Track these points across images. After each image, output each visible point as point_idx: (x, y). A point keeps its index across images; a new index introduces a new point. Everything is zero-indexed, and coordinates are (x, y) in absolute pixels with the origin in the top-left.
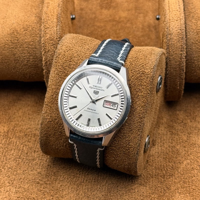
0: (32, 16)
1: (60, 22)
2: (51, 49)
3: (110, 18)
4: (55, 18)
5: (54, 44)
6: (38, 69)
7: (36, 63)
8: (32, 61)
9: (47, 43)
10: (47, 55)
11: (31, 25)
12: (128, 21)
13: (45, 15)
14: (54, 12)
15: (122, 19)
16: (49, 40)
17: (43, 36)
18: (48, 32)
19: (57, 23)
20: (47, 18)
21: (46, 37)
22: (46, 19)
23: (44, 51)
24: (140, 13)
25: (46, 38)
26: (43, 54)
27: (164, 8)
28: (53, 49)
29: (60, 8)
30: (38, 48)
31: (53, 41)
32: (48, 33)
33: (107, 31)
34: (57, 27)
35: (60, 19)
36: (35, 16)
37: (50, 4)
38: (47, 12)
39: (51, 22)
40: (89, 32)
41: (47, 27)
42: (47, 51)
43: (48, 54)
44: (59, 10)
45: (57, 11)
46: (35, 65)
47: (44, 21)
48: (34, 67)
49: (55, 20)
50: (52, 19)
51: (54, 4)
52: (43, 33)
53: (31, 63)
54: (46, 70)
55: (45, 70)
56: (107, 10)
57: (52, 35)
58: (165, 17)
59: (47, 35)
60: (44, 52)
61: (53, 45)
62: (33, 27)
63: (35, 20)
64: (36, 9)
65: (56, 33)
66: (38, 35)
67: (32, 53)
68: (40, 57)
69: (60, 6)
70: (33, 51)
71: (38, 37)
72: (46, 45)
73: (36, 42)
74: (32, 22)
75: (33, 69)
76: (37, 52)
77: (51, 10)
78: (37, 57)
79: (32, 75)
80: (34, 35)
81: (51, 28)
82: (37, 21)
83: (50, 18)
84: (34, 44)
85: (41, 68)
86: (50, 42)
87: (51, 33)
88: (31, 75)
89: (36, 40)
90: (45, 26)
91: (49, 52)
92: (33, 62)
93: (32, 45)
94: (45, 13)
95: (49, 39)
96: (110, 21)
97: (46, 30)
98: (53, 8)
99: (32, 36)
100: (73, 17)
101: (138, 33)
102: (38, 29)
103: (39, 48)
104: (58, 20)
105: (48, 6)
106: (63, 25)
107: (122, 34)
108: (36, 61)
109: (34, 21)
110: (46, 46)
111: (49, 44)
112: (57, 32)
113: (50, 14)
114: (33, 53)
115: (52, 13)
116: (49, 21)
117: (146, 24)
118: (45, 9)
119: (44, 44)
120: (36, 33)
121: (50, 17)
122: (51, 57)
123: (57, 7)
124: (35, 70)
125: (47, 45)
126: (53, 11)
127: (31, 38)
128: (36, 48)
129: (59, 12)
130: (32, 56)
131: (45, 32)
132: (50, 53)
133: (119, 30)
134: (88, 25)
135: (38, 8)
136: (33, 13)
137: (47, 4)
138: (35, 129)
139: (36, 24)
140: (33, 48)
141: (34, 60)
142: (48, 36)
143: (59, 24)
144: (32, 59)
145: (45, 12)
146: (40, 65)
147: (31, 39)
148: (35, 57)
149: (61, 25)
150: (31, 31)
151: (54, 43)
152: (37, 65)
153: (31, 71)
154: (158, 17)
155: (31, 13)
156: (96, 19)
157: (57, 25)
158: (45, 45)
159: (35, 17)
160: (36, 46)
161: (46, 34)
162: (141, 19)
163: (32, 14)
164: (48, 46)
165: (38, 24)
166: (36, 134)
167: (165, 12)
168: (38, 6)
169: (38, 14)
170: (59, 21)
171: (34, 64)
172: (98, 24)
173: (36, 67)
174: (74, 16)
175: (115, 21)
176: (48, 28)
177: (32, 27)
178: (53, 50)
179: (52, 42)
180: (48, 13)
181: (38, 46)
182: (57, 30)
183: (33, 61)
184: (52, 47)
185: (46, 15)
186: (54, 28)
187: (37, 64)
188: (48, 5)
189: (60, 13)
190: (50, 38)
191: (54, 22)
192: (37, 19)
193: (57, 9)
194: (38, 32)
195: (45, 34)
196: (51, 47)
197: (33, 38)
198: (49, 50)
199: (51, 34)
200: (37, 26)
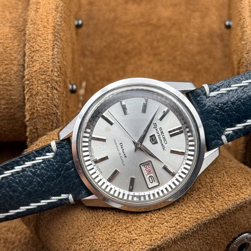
0: (4, 24)
1: (59, 40)
2: (42, 90)
3: (142, 20)
4: (50, 32)
5: (48, 82)
6: (16, 122)
7: (12, 112)
8: (5, 109)
9: (35, 79)
10: (34, 101)
11: (3, 43)
12: (174, 24)
13: (32, 25)
14: (48, 21)
15: (163, 22)
16: (38, 74)
17: (28, 65)
18: (37, 58)
19: (54, 41)
20: (36, 32)
21: (33, 67)
22: (34, 34)
23: (28, 92)
24: (194, 11)
25: (34, 70)
26: (28, 99)
27: (241, 15)
28: (45, 89)
29: (58, 14)
30: (15, 85)
31: (46, 76)
32: (37, 60)
33: (136, 44)
34: (53, 50)
35: (60, 35)
36: (11, 25)
37: (41, 4)
38: (34, 20)
39: (43, 40)
40: (104, 44)
41: (35, 49)
42: (35, 93)
43: (36, 98)
44: (58, 17)
45: (53, 19)
46: (10, 116)
47: (29, 37)
48: (9, 118)
49: (50, 37)
50: (45, 35)
51: (48, 6)
52: (27, 59)
53: (3, 112)
54: (32, 127)
55: (29, 126)
56: (135, 6)
57: (45, 64)
58: (243, 30)
59: (34, 64)
60: (29, 94)
61: (45, 83)
62: (6, 46)
63: (10, 33)
64: (12, 11)
65: (51, 61)
66: (15, 62)
67: (5, 93)
68: (18, 102)
69: (60, 8)
70: (5, 90)
71: (14, 65)
72: (33, 82)
73: (11, 75)
74: (5, 37)
75: (6, 122)
76: (12, 92)
77: (43, 17)
78: (14, 101)
79: (5, 131)
80: (9, 61)
81: (43, 51)
82: (13, 36)
83: (40, 33)
84: (8, 78)
85: (20, 121)
86: (41, 76)
87: (42, 60)
88: (3, 133)
89: (12, 70)
90: (31, 48)
91: (38, 95)
92: (7, 110)
93: (5, 80)
94: (32, 22)
95: (38, 71)
96: (141, 24)
97: (33, 54)
98: (47, 14)
99: (4, 64)
100: (78, 22)
101: (191, 47)
102: (16, 49)
103: (18, 86)
104: (55, 36)
105: (38, 10)
106: (63, 46)
107: (162, 49)
108: (12, 107)
109: (8, 34)
110: (32, 85)
111: (37, 81)
112: (53, 58)
113: (41, 24)
114: (5, 95)
115: (45, 23)
116: (39, 37)
117: (206, 30)
118: (32, 14)
119: (28, 80)
120: (11, 57)
121: (40, 29)
122: (42, 104)
123: (54, 12)
124: (9, 124)
125: (35, 83)
126: (46, 19)
127: (2, 66)
128: (11, 85)
129: (57, 21)
130: (5, 99)
131: (32, 58)
132: (40, 97)
133: (158, 41)
134: (103, 33)
135: (16, 10)
136: (6, 19)
137: (36, 5)
138: (6, 229)
139: (11, 41)
140: (6, 85)
141: (8, 106)
142: (37, 66)
143: (57, 44)
144: (4, 105)
145: (31, 20)
146: (18, 114)
147: (3, 70)
148: (10, 101)
149: (61, 46)
150: (2, 54)
151: (47, 78)
152: (14, 114)
153: (3, 126)
154: (227, 23)
155: (3, 20)
156: (117, 22)
157: (54, 46)
158: (31, 82)
159: (9, 28)
160: (12, 82)
161: (33, 62)
162: (197, 21)
163: (4, 22)
164: (37, 85)
165: (14, 40)
166: (9, 239)
167: (242, 21)
168: (14, 6)
169: (15, 22)
170: (57, 38)
171: (7, 113)
172: (120, 30)
173: (11, 119)
174: (80, 22)
175: (151, 24)
176: (37, 50)
177: (4, 46)
178: (45, 91)
179: (43, 77)
180: (38, 22)
181: (15, 82)
182: (53, 55)
183: (7, 108)
184: (44, 86)
185: (33, 27)
186: (48, 52)
187: (12, 114)
188: (38, 7)
189: (59, 23)
190: (40, 70)
191: (48, 39)
192: (14, 31)
193: (54, 14)
194: (15, 55)
195: (31, 63)
196: (41, 87)
197: (7, 66)
198: (38, 92)
199: (43, 63)
200: (14, 44)
